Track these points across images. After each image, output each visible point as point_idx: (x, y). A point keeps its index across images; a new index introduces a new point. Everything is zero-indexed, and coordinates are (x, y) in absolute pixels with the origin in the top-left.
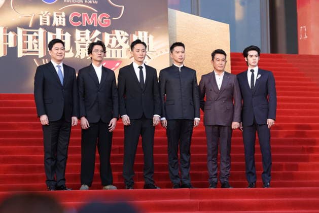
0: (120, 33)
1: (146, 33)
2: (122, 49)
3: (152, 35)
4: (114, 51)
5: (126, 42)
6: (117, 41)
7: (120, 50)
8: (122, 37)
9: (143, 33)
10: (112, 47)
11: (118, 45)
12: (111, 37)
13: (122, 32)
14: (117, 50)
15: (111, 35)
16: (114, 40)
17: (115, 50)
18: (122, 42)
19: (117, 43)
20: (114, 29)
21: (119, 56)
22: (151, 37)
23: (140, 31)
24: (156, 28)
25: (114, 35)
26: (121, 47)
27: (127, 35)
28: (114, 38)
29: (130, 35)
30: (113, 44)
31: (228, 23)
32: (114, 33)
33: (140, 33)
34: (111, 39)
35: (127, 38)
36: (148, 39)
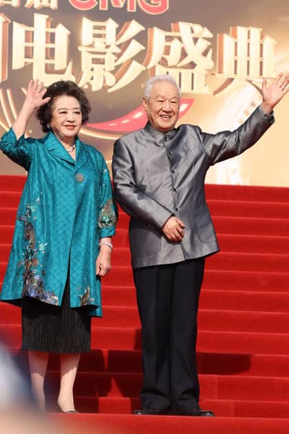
0: (192, 31)
1: (256, 32)
2: (195, 71)
3: (270, 35)
5: (205, 54)
6: (183, 48)
7: (190, 71)
8: (195, 40)
9: (249, 32)
10: (170, 64)
11: (186, 61)
12: (169, 39)
13: (198, 28)
14: (184, 72)
15: (169, 34)
16: (176, 46)
17: (177, 71)
18: (194, 53)
19: (184, 54)
20: (176, 21)
21: (187, 88)
22: (269, 42)
23: (242, 25)
24: (282, 19)
25: (177, 34)
26: (192, 65)
27: (209, 34)
28: (176, 41)
29: (215, 36)
32: (178, 30)
33: (241, 31)
34: (168, 44)
35: (209, 44)
36: (261, 45)
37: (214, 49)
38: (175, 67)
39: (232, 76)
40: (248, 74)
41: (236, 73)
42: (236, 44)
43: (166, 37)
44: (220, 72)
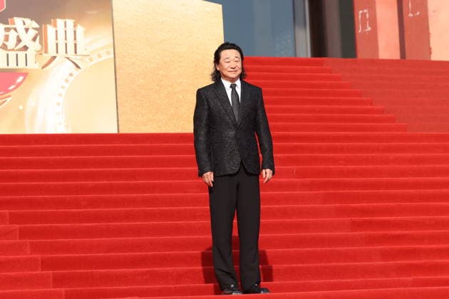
0: (24, 24)
1: (70, 22)
2: (28, 52)
3: (81, 25)
4: (12, 55)
5: (34, 39)
6: (18, 36)
7: (25, 52)
8: (27, 30)
9: (65, 23)
10: (9, 48)
11: (21, 45)
12: (7, 30)
13: (28, 21)
14: (19, 53)
15: (7, 26)
16: (13, 35)
17: (15, 53)
18: (27, 39)
19: (19, 41)
20: (12, 17)
21: (22, 65)
22: (80, 29)
23: (60, 18)
24: (89, 12)
25: (14, 26)
26: (25, 48)
27: (37, 26)
28: (12, 31)
29: (41, 26)
30: (11, 43)
31: (220, 4)
32: (14, 24)
33: (60, 22)
34: (7, 33)
35: (37, 32)
36: (75, 32)
37: (41, 36)
38: (13, 50)
39: (55, 55)
40: (66, 53)
41: (57, 52)
42: (56, 31)
43: (5, 29)
44: (46, 52)
